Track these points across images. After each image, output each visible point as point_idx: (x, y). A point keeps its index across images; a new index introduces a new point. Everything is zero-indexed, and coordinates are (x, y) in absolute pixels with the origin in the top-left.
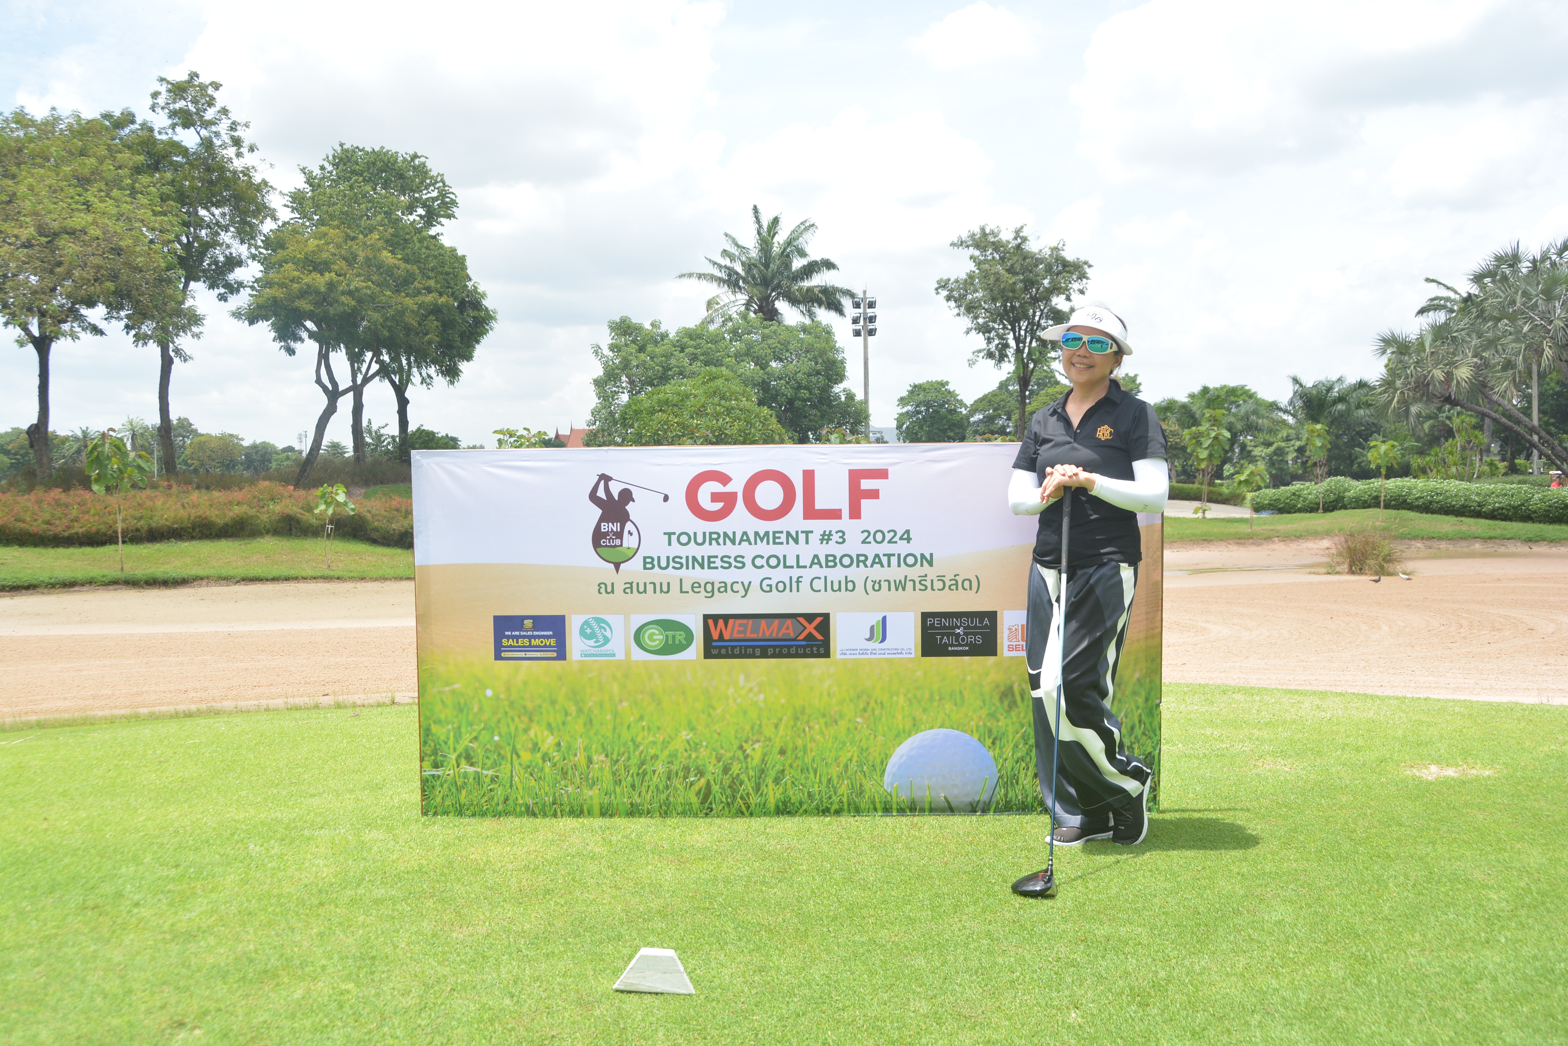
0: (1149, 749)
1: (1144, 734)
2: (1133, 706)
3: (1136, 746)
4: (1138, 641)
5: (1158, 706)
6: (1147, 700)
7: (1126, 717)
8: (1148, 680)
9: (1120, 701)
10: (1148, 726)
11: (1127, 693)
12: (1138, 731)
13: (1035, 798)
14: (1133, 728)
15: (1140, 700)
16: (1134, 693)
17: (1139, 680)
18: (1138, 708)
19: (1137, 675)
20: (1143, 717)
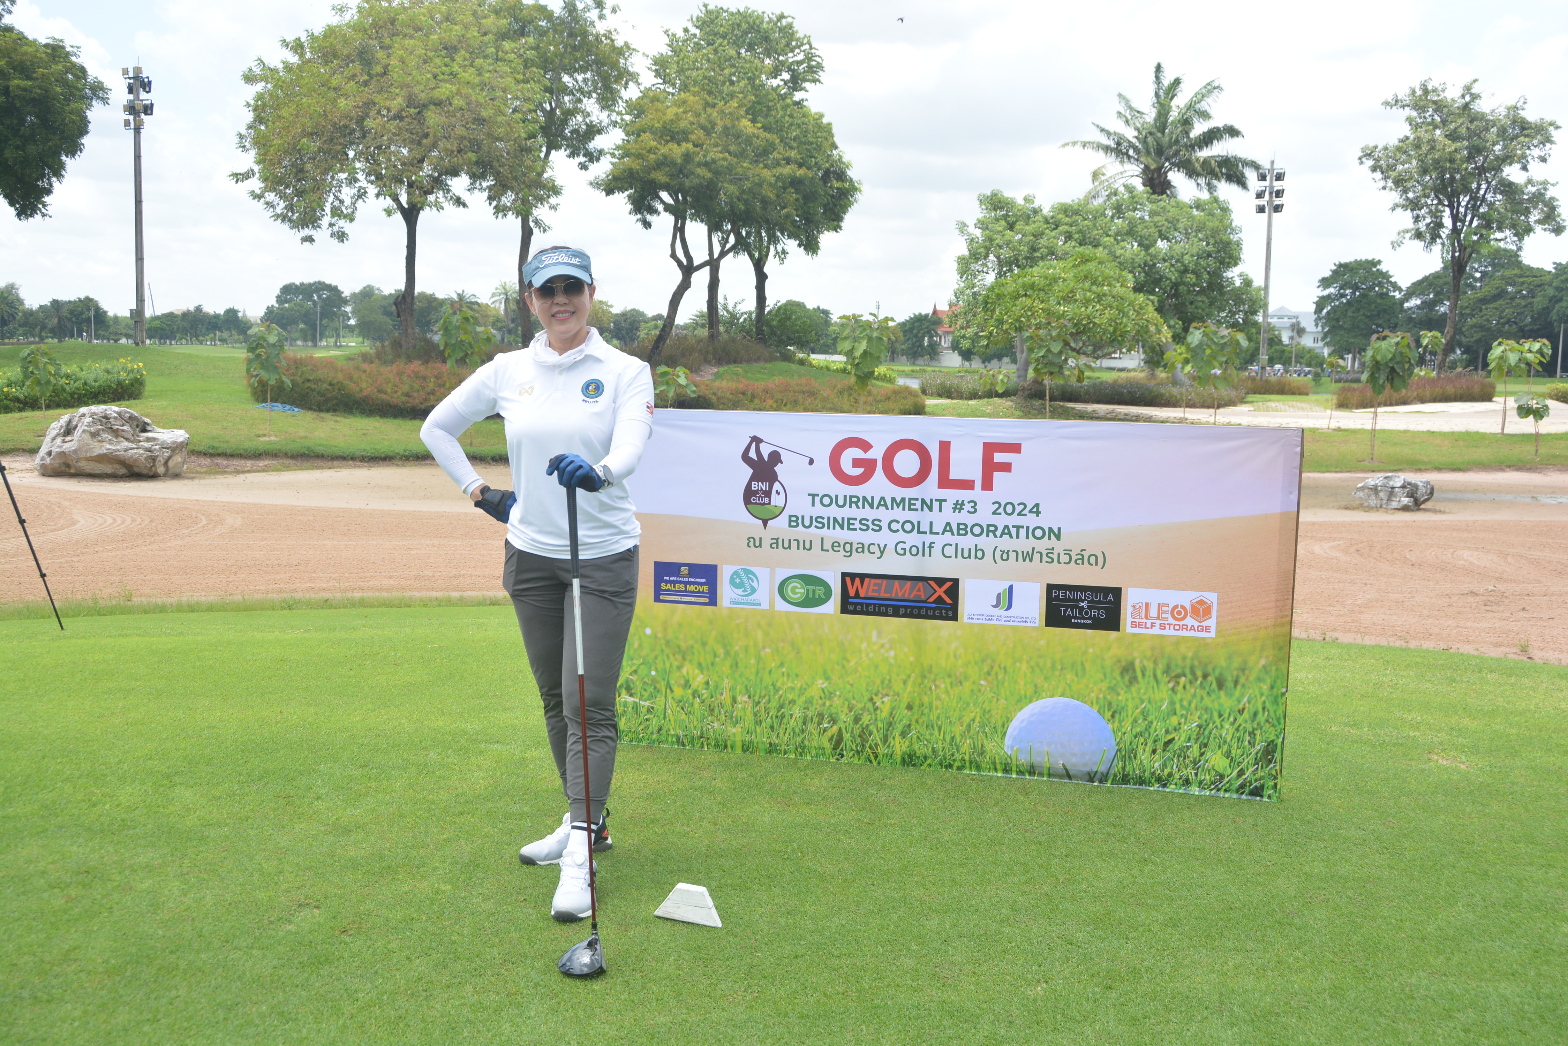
0: (1272, 737)
1: (1267, 721)
2: (1257, 693)
3: (1258, 732)
4: (1266, 628)
5: (1283, 694)
6: (1272, 687)
7: (1249, 702)
8: (1274, 668)
9: (1243, 686)
10: (1272, 714)
11: (1251, 679)
12: (1261, 718)
13: (1153, 774)
14: (1255, 714)
15: (1265, 688)
16: (1259, 679)
17: (1264, 667)
18: (1262, 695)
19: (1263, 662)
20: (1267, 705)
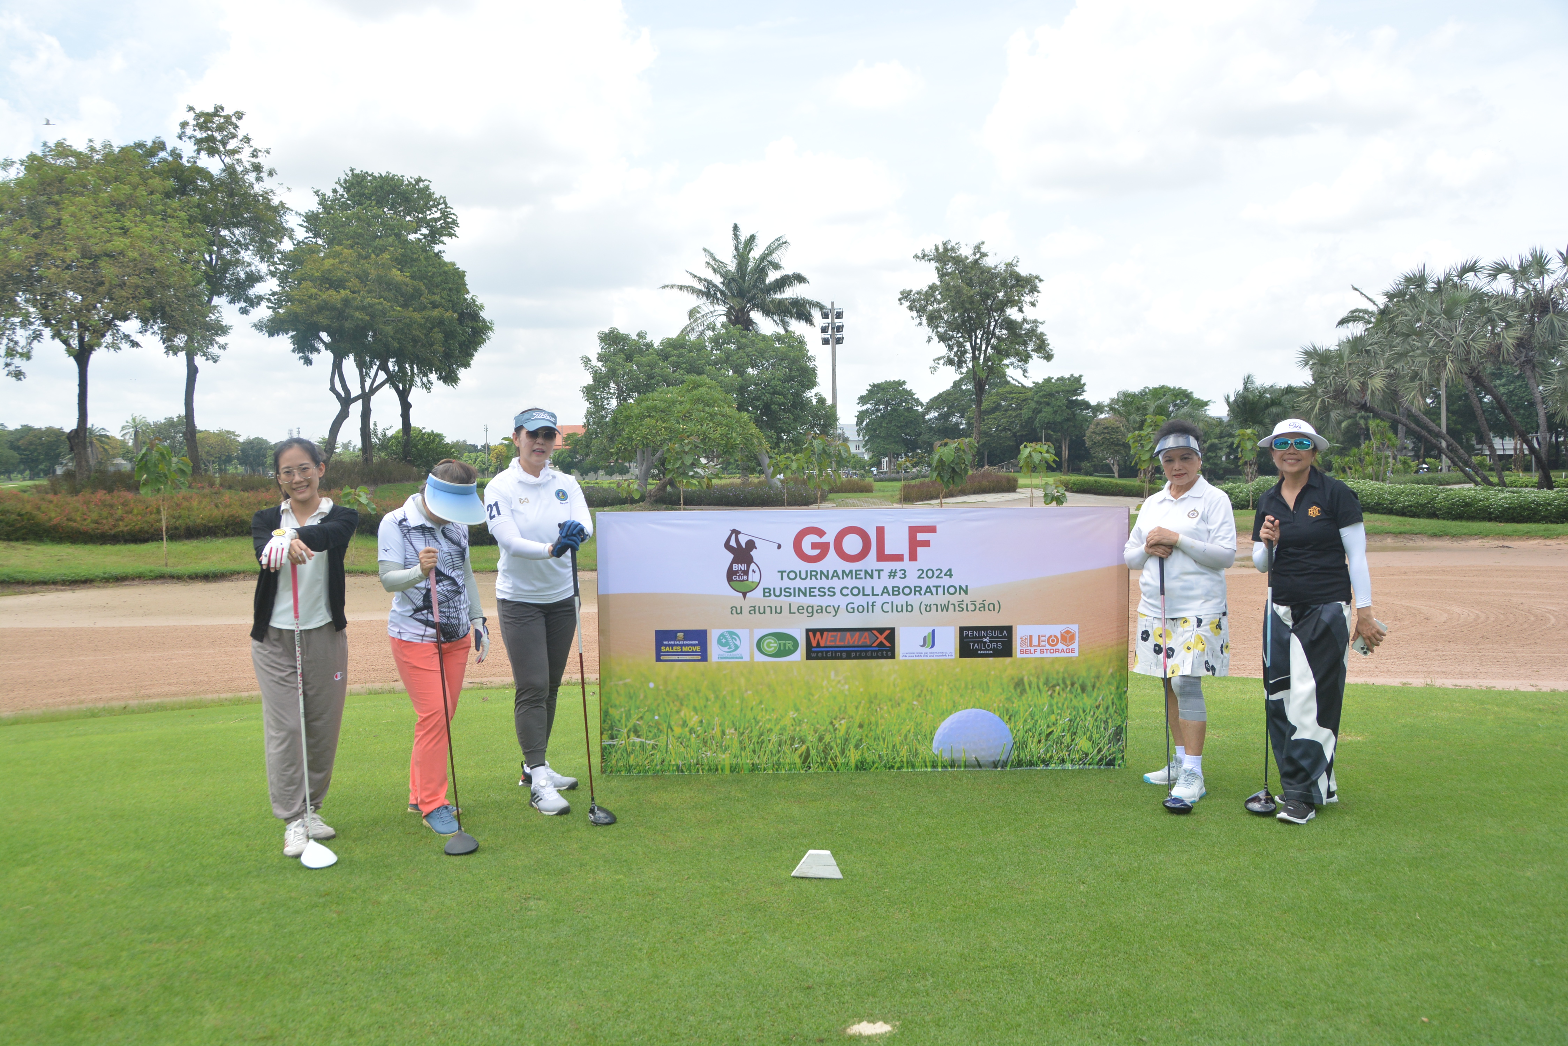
0: (1119, 723)
1: (1115, 712)
2: (1108, 692)
3: (1110, 721)
4: (1112, 646)
5: (1125, 692)
6: (1118, 688)
7: (1103, 700)
8: (1118, 674)
9: (1099, 688)
10: (1118, 707)
11: (1104, 683)
12: (1111, 710)
13: (1039, 757)
14: (1107, 708)
15: (1113, 688)
16: (1109, 683)
17: (1112, 674)
18: (1111, 694)
19: (1111, 671)
20: (1115, 700)
